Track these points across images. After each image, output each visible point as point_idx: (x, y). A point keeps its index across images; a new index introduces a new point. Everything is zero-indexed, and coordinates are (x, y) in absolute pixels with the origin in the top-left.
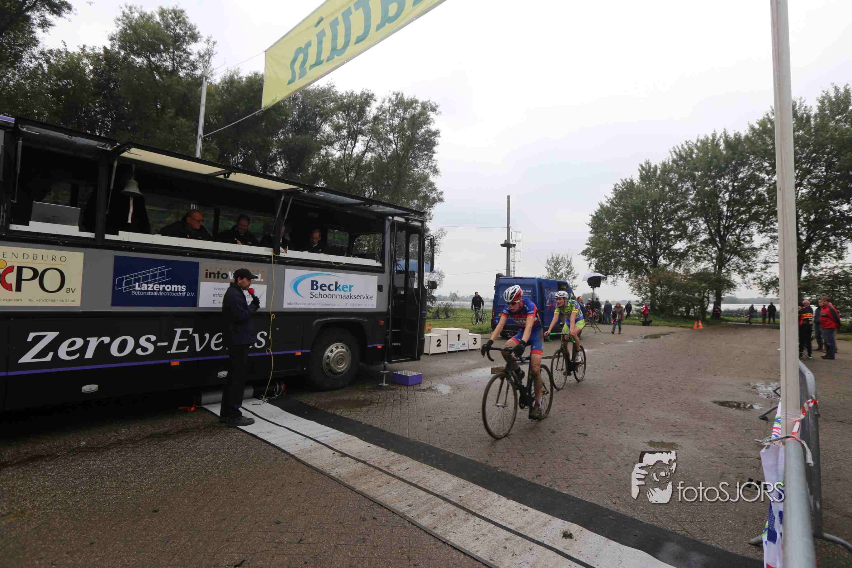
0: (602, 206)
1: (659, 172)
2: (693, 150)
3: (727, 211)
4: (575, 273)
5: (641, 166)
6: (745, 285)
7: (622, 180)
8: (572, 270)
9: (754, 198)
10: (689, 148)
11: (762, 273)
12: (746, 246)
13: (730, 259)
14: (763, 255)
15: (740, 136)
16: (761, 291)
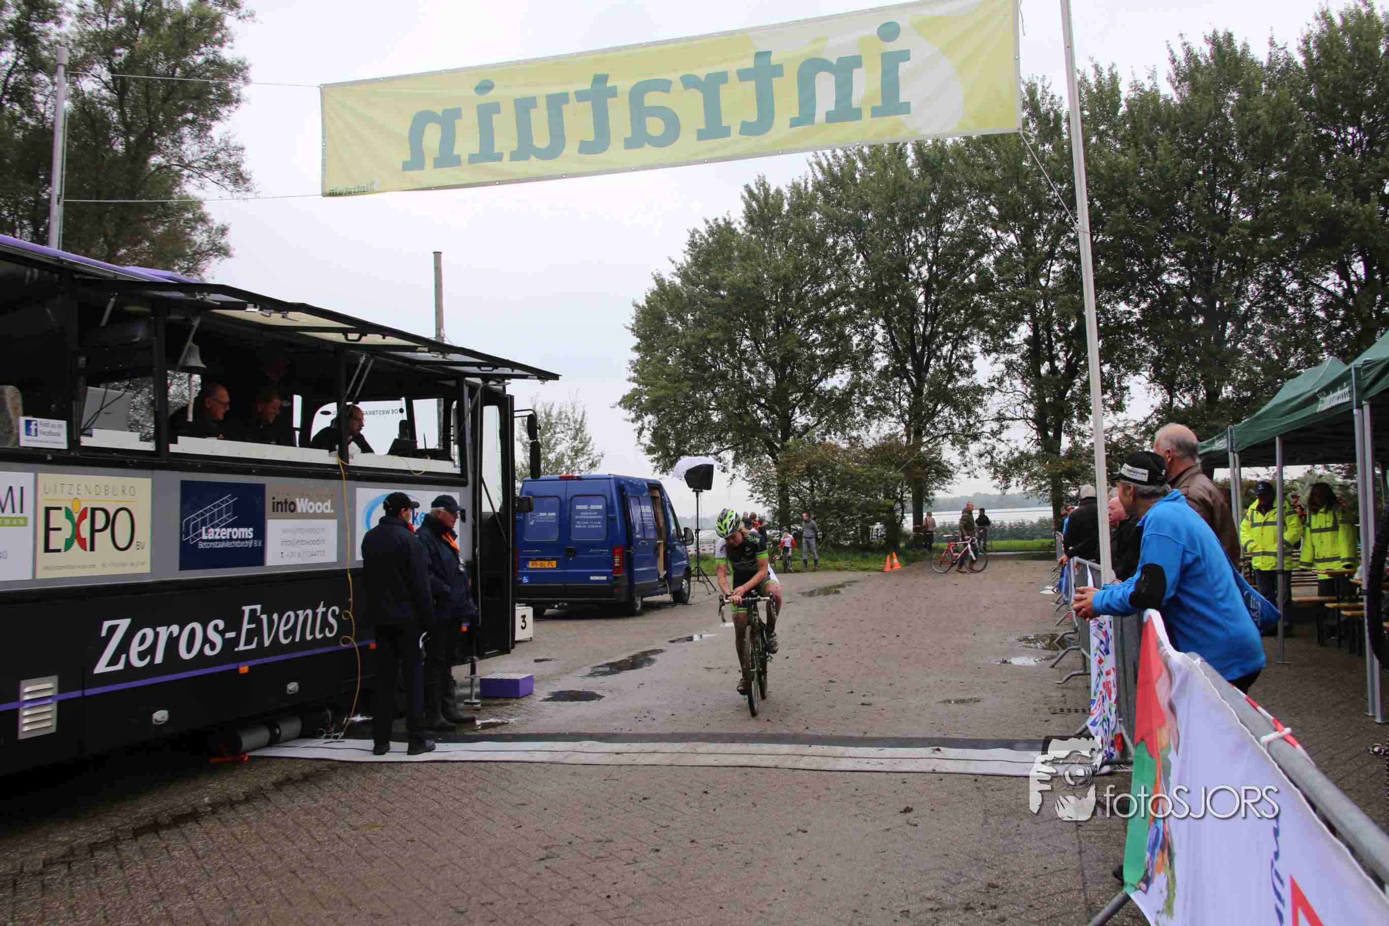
0: (660, 282)
1: (786, 207)
2: (854, 162)
3: (927, 301)
4: (596, 453)
5: (747, 187)
6: (964, 469)
7: (707, 222)
8: (586, 444)
9: (973, 277)
10: (847, 156)
11: (993, 441)
12: (963, 382)
13: (934, 413)
14: (994, 403)
15: (943, 143)
16: (996, 482)
